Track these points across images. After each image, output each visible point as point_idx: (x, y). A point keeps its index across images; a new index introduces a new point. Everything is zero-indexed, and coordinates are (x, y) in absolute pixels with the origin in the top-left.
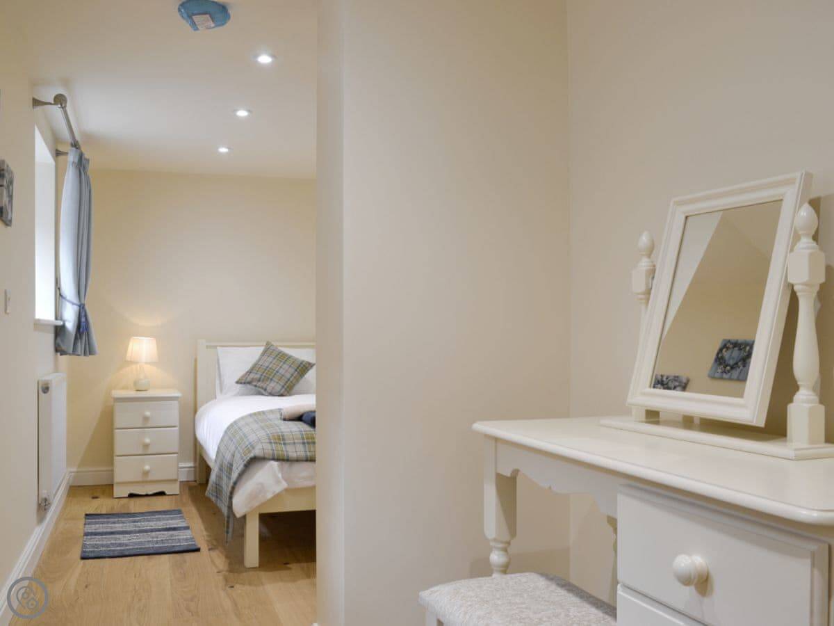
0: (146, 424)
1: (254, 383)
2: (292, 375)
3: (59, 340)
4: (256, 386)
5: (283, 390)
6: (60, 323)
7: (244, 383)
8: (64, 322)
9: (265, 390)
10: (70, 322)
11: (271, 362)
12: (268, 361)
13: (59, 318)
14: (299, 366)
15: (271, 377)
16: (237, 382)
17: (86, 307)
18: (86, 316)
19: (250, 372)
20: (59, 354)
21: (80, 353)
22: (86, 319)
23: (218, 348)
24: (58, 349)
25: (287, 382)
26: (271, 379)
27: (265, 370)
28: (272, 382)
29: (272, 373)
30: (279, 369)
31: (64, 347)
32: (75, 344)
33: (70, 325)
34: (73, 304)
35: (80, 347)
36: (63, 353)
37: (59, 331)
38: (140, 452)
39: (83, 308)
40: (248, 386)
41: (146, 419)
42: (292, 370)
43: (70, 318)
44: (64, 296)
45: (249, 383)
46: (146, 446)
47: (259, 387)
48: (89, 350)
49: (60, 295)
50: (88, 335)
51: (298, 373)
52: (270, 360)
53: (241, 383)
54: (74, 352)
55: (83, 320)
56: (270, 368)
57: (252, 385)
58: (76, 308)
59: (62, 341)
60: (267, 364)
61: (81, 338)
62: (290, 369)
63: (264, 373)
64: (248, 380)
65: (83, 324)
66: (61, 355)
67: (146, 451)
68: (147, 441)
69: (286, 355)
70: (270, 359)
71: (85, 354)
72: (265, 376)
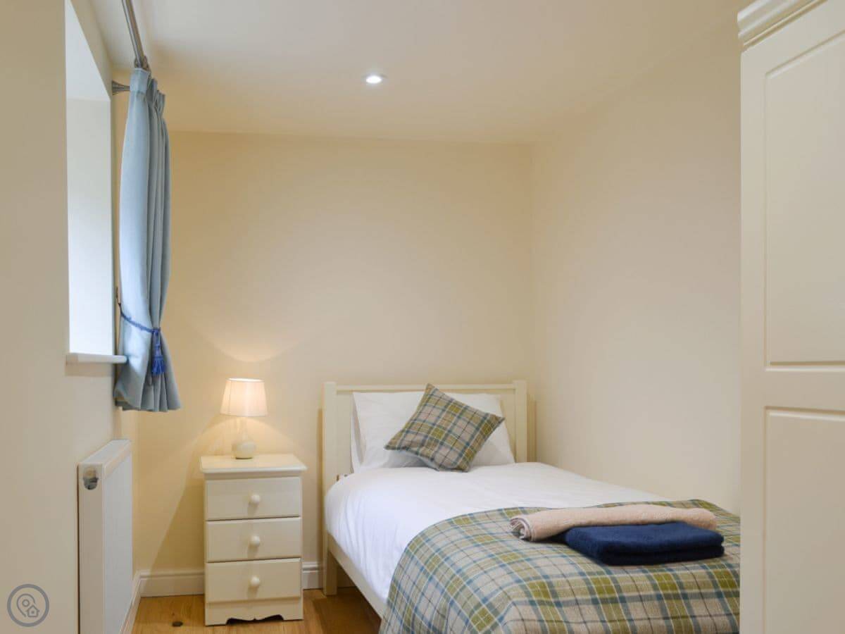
0: (253, 513)
1: (415, 449)
2: (473, 436)
3: (120, 387)
4: (417, 453)
5: (461, 460)
6: (121, 359)
7: (399, 448)
8: (128, 357)
9: (432, 459)
10: (137, 357)
11: (439, 417)
12: (433, 415)
13: (120, 350)
14: (482, 422)
15: (440, 440)
16: (388, 447)
17: (162, 333)
18: (162, 347)
19: (406, 431)
20: (121, 408)
21: (152, 407)
22: (163, 353)
23: (354, 393)
24: (119, 400)
25: (465, 448)
26: (442, 444)
27: (431, 428)
28: (443, 448)
29: (442, 433)
30: (452, 427)
31: (127, 398)
32: (145, 392)
33: (138, 363)
34: (142, 328)
35: (153, 397)
36: (127, 407)
37: (120, 372)
38: (246, 557)
39: (157, 334)
40: (404, 453)
41: (253, 505)
42: (471, 429)
43: (137, 349)
44: (128, 316)
45: (406, 448)
46: (254, 547)
47: (422, 455)
48: (168, 402)
49: (122, 315)
50: (166, 378)
51: (481, 433)
52: (438, 414)
53: (394, 449)
54: (144, 405)
55: (158, 353)
56: (439, 426)
57: (412, 452)
58: (147, 335)
59: (125, 388)
60: (432, 419)
61: (154, 383)
62: (469, 426)
63: (429, 432)
64: (405, 443)
65: (157, 360)
66: (124, 409)
67: (253, 554)
68: (256, 539)
69: (461, 405)
70: (437, 412)
71: (161, 409)
72: (431, 439)
